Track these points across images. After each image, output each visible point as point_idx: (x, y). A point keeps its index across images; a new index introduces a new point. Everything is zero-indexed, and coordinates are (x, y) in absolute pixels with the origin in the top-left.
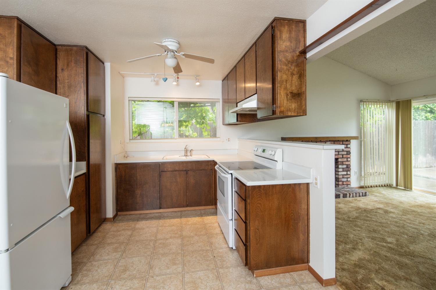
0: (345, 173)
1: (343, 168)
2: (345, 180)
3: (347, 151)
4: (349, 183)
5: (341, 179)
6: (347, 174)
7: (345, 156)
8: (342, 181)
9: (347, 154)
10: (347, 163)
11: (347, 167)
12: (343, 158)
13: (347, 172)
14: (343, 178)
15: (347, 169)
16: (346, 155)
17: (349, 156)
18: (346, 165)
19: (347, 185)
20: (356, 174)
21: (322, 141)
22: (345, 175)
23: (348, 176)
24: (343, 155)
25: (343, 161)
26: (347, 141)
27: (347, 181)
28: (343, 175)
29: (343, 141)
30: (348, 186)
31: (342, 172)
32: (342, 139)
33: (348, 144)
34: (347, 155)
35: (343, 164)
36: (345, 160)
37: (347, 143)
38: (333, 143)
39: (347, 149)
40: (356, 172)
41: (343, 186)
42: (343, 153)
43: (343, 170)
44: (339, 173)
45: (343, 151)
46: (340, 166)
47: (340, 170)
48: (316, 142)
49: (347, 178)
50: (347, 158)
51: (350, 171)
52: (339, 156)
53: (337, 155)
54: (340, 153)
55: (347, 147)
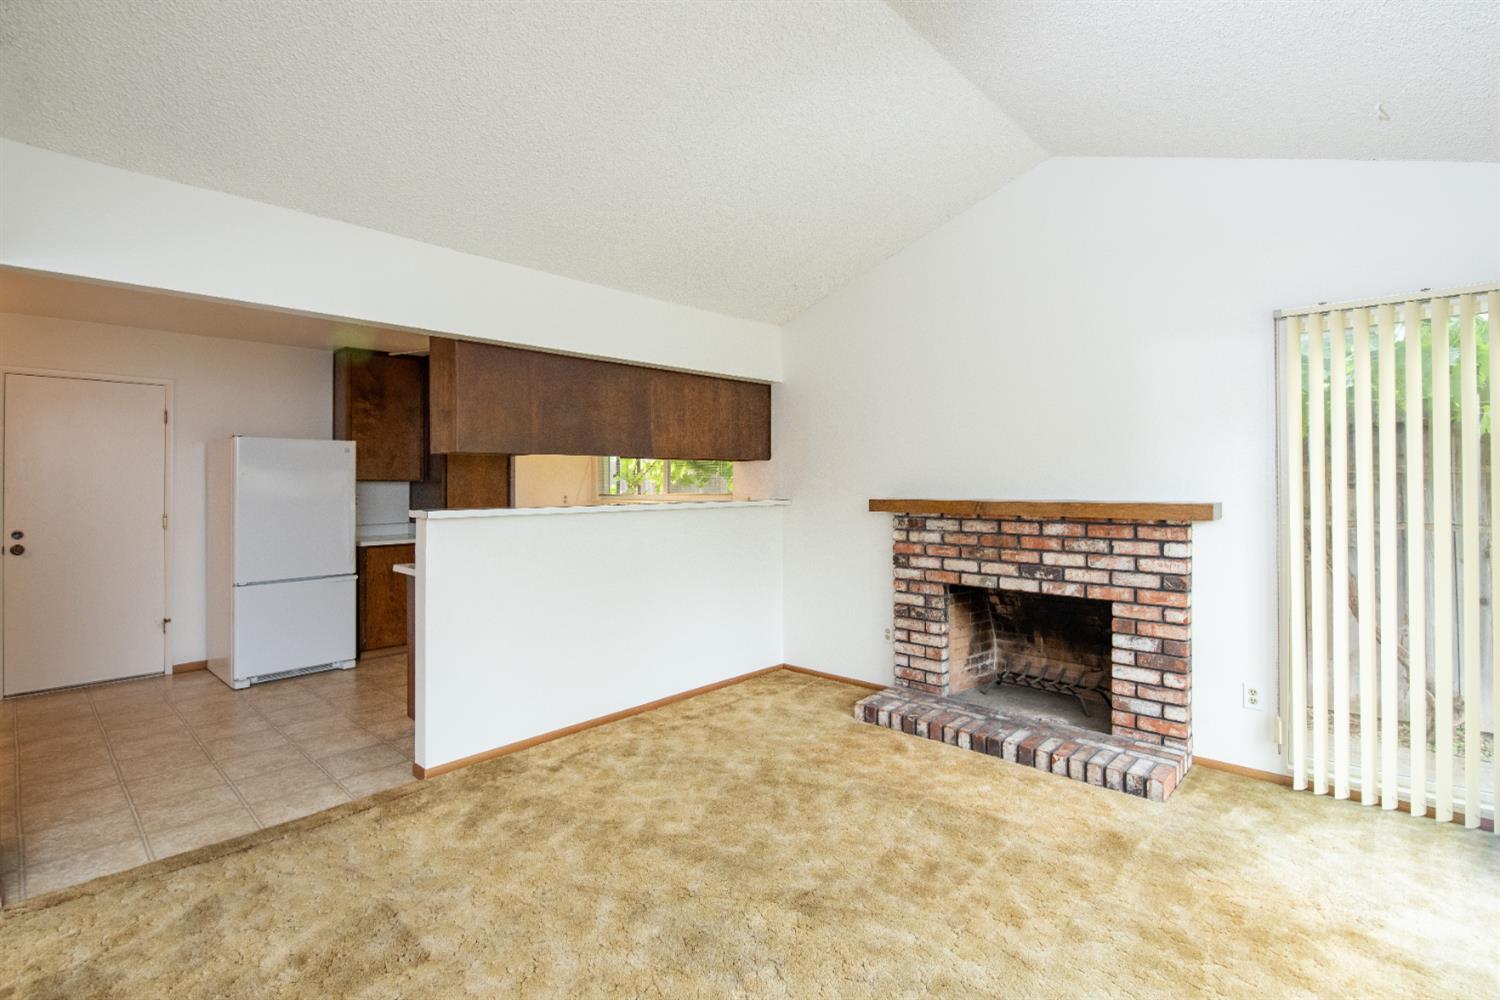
0: (1152, 677)
1: (1137, 653)
2: (1155, 710)
3: (1162, 575)
4: (1173, 732)
5: (1126, 700)
6: (1162, 685)
7: (1146, 596)
8: (1128, 711)
9: (1162, 588)
10: (1161, 631)
11: (1163, 651)
12: (1136, 602)
13: (1163, 672)
14: (1137, 696)
15: (1161, 661)
16: (1156, 594)
17: (1173, 599)
18: (1157, 642)
19: (1164, 738)
20: (1253, 701)
21: (1025, 517)
22: (1146, 685)
23: (1169, 697)
24: (1136, 590)
25: (1137, 621)
26: (1162, 524)
27: (1163, 717)
28: (1137, 684)
29: (1135, 525)
30: (1166, 743)
31: (1128, 669)
32: (1129, 517)
33: (1168, 542)
34: (1162, 594)
35: (1137, 634)
36: (1153, 614)
37: (1158, 534)
38: (1079, 530)
39: (1162, 562)
40: (1253, 692)
41: (1136, 735)
42: (1137, 580)
43: (1139, 660)
44: (1115, 668)
45: (1137, 571)
46: (1118, 640)
47: (1116, 656)
48: (999, 522)
49: (1163, 704)
50: (1165, 608)
51: (1181, 673)
52: (1114, 594)
53: (1102, 585)
54: (1120, 579)
55: (1162, 556)
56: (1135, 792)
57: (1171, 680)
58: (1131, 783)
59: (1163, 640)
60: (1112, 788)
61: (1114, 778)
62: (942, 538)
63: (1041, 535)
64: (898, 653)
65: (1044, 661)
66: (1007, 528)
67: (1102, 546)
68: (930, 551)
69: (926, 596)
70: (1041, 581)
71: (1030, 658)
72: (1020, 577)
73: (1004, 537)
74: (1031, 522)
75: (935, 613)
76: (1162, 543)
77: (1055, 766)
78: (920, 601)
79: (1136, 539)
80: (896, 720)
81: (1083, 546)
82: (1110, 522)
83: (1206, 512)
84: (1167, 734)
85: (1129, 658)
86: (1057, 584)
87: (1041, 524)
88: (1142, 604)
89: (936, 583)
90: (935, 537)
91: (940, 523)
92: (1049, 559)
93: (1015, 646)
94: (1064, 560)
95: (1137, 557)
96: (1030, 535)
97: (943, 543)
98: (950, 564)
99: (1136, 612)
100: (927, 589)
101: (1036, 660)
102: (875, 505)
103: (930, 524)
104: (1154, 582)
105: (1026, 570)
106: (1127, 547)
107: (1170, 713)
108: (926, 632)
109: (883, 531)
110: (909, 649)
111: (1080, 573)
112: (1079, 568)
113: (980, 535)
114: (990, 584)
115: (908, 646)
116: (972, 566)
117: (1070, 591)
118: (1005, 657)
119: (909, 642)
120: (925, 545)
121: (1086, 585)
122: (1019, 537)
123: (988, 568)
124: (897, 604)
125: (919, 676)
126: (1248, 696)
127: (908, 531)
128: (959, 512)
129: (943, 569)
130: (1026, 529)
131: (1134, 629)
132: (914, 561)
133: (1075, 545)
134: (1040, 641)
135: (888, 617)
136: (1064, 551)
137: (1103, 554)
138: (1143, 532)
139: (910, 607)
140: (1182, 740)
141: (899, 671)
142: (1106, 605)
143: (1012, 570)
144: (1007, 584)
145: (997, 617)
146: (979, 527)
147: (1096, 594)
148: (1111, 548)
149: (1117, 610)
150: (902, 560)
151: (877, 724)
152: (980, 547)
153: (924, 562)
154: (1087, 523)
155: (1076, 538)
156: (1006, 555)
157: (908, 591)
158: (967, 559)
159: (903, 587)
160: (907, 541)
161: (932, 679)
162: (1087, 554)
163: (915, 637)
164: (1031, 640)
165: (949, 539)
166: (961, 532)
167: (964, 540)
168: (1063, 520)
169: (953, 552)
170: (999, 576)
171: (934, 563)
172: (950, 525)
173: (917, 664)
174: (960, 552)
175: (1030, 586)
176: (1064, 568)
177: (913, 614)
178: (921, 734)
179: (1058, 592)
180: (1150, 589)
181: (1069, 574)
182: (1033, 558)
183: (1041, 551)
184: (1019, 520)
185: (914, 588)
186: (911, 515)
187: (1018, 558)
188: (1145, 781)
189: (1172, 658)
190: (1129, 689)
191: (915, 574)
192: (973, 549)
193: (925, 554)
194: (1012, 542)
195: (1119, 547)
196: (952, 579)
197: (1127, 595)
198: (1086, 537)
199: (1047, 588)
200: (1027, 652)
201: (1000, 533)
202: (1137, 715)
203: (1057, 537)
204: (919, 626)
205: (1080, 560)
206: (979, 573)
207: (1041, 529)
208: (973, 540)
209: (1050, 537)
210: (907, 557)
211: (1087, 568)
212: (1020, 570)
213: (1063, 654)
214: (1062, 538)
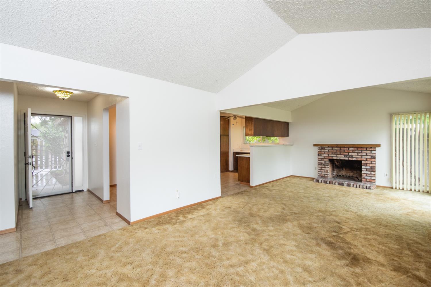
0: (369, 173)
1: (366, 169)
3: (371, 156)
4: (373, 181)
6: (371, 174)
7: (368, 159)
8: (365, 178)
9: (371, 158)
10: (371, 165)
12: (366, 160)
14: (366, 176)
15: (371, 170)
16: (370, 159)
17: (373, 160)
18: (370, 167)
19: (371, 182)
21: (345, 147)
23: (372, 176)
24: (366, 159)
25: (367, 164)
26: (371, 148)
27: (371, 179)
28: (366, 174)
29: (366, 148)
31: (365, 172)
32: (366, 146)
35: (367, 166)
36: (370, 162)
37: (370, 149)
38: (356, 149)
39: (371, 154)
40: (386, 174)
41: (366, 182)
42: (366, 157)
43: (367, 170)
44: (362, 171)
45: (367, 155)
46: (363, 167)
47: (363, 169)
48: (340, 148)
49: (371, 177)
50: (371, 161)
51: (375, 172)
52: (362, 159)
53: (360, 158)
54: (363, 157)
55: (371, 153)
56: (368, 189)
57: (372, 173)
58: (368, 187)
59: (371, 166)
60: (364, 188)
61: (365, 187)
62: (329, 151)
63: (349, 150)
64: (319, 171)
65: (345, 173)
66: (342, 149)
67: (360, 151)
68: (326, 153)
69: (325, 161)
70: (348, 158)
71: (342, 173)
72: (344, 157)
73: (341, 151)
74: (347, 148)
75: (327, 164)
76: (371, 151)
77: (354, 186)
78: (324, 162)
79: (366, 150)
80: (323, 181)
81: (357, 151)
82: (362, 147)
83: (379, 146)
84: (372, 181)
85: (365, 170)
86: (352, 158)
87: (349, 148)
88: (368, 161)
89: (327, 159)
90: (327, 151)
91: (328, 148)
92: (350, 154)
93: (339, 170)
94: (353, 154)
95: (367, 153)
96: (346, 150)
97: (329, 152)
98: (330, 155)
99: (366, 162)
100: (325, 160)
101: (343, 173)
102: (315, 145)
103: (326, 148)
104: (370, 157)
105: (345, 156)
106: (365, 152)
107: (372, 178)
108: (325, 167)
109: (316, 150)
110: (321, 171)
111: (356, 156)
112: (356, 155)
113: (336, 150)
114: (338, 158)
115: (321, 170)
116: (335, 156)
117: (354, 159)
118: (337, 173)
119: (321, 169)
120: (325, 152)
121: (357, 158)
122: (344, 150)
123: (338, 156)
124: (318, 163)
125: (323, 175)
126: (385, 175)
127: (321, 150)
128: (332, 146)
129: (328, 156)
130: (346, 149)
131: (366, 165)
132: (322, 155)
133: (355, 151)
134: (344, 169)
135: (317, 165)
136: (353, 152)
137: (360, 153)
138: (368, 149)
139: (321, 163)
140: (374, 182)
141: (319, 175)
142: (361, 161)
143: (343, 156)
144: (341, 158)
145: (336, 165)
146: (336, 149)
147: (359, 159)
148: (362, 152)
149: (363, 162)
150: (320, 155)
151: (319, 182)
152: (336, 152)
153: (324, 155)
154: (357, 148)
155: (356, 150)
156: (342, 153)
157: (321, 160)
158: (333, 154)
159: (320, 160)
160: (321, 151)
161: (326, 176)
162: (357, 153)
163: (323, 168)
164: (343, 169)
165: (330, 151)
166: (332, 149)
167: (333, 151)
168: (353, 147)
169: (331, 153)
170: (340, 157)
171: (327, 155)
172: (330, 148)
173: (322, 173)
174: (332, 153)
175: (346, 159)
176: (353, 155)
177: (322, 164)
178: (328, 183)
179: (352, 159)
180: (369, 158)
181: (354, 156)
182: (347, 154)
183: (349, 153)
184: (344, 147)
185: (322, 160)
186: (321, 147)
187: (344, 154)
188: (370, 187)
189: (373, 169)
190: (365, 175)
191: (323, 157)
192: (335, 153)
193: (325, 154)
194: (343, 151)
195: (363, 152)
196: (331, 158)
197: (365, 159)
198: (357, 150)
199: (349, 159)
200: (342, 171)
201: (340, 150)
202: (366, 179)
203: (352, 150)
204: (324, 166)
205: (356, 154)
206: (336, 157)
207: (349, 149)
208: (335, 151)
209: (350, 150)
210: (321, 154)
211: (357, 155)
212: (344, 156)
213: (349, 172)
214: (353, 150)
